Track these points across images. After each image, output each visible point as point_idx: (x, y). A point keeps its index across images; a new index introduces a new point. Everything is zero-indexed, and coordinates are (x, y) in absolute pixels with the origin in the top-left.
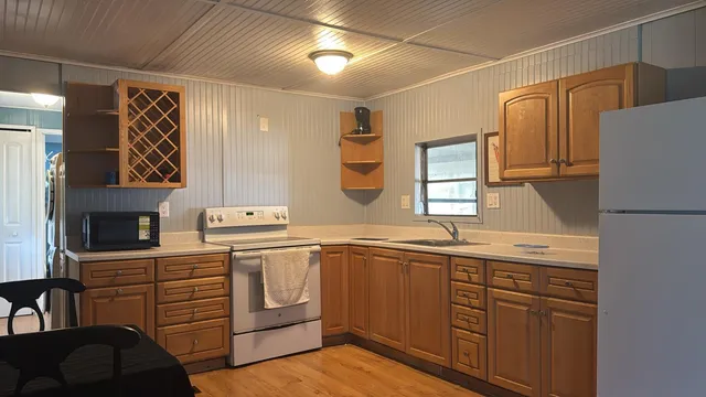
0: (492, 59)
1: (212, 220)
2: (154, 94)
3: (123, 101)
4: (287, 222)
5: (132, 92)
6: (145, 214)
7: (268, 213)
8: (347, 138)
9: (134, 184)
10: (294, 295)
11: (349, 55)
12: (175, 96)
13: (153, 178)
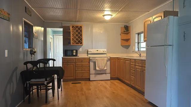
0: (147, 12)
1: (89, 52)
2: (77, 27)
3: (71, 28)
4: (106, 52)
5: (73, 27)
6: (75, 50)
7: (101, 50)
8: (122, 33)
9: (74, 44)
10: (103, 67)
11: (112, 15)
12: (81, 27)
13: (77, 43)
